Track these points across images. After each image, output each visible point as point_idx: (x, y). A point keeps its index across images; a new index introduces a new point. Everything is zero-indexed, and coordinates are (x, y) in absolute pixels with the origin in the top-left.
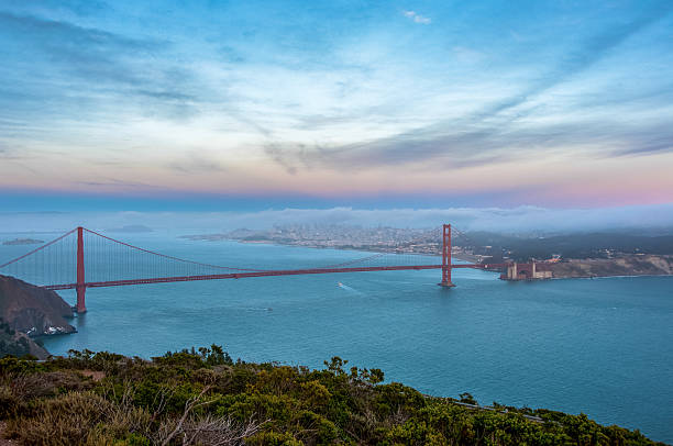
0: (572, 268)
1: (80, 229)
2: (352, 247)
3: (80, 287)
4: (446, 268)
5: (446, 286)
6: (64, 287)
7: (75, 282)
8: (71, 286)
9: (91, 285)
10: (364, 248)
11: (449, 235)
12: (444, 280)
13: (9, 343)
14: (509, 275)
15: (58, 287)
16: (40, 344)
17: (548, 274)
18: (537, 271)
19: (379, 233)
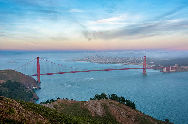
0: (182, 69)
1: (38, 58)
2: (110, 63)
3: (39, 75)
4: (145, 69)
5: (145, 74)
6: (34, 75)
7: (37, 74)
8: (36, 75)
9: (42, 75)
10: (114, 63)
11: (146, 59)
12: (144, 72)
13: (27, 92)
14: (163, 71)
15: (32, 75)
16: (34, 92)
17: (175, 71)
18: (172, 69)
19: (117, 59)
